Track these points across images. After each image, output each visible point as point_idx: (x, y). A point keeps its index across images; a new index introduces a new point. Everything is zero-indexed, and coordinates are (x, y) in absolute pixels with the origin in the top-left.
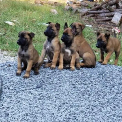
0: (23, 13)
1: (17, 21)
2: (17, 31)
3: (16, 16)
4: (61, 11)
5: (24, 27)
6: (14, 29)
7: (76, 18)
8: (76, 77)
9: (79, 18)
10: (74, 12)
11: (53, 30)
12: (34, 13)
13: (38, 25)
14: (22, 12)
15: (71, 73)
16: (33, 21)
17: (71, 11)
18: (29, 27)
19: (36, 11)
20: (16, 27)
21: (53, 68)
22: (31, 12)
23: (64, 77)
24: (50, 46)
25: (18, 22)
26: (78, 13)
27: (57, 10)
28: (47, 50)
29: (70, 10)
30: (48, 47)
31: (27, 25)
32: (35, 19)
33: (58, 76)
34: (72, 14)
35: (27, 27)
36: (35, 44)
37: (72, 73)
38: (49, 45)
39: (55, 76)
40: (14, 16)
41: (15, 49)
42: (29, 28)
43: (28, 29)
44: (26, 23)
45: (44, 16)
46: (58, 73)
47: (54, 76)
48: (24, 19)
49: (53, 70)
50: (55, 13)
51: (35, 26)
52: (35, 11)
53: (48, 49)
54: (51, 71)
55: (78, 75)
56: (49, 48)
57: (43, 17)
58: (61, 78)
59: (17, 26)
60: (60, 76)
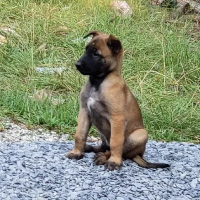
0: (33, 10)
1: (13, 32)
2: (12, 60)
3: (13, 19)
4: (143, 7)
5: (32, 49)
6: (6, 53)
7: (185, 27)
8: (183, 193)
9: (192, 27)
10: (180, 10)
11: (102, 57)
12: (63, 9)
13: (75, 45)
14: (30, 8)
15: (166, 181)
16: (59, 34)
17: (169, 7)
18: (47, 48)
19: (71, 5)
20: (9, 47)
21: (114, 167)
22: (55, 8)
23: (147, 192)
24: (98, 100)
25: (18, 35)
26: (190, 12)
27: (129, 4)
28: (90, 111)
29: (168, 4)
30: (92, 102)
31: (42, 44)
32: (66, 28)
33: (128, 190)
34: (174, 15)
35: (41, 47)
36: (64, 98)
37: (171, 182)
38: (94, 97)
39: (121, 189)
40: (4, 19)
41: (6, 111)
42: (47, 53)
43: (45, 55)
44: (40, 37)
45: (91, 18)
46: (130, 181)
47: (116, 190)
48: (34, 27)
49: (115, 172)
50: (125, 13)
51: (65, 45)
52: (68, 6)
53: (94, 108)
54: (107, 175)
55: (187, 187)
56: (95, 106)
57: (88, 21)
58: (138, 194)
59: (13, 46)
60: (134, 189)
